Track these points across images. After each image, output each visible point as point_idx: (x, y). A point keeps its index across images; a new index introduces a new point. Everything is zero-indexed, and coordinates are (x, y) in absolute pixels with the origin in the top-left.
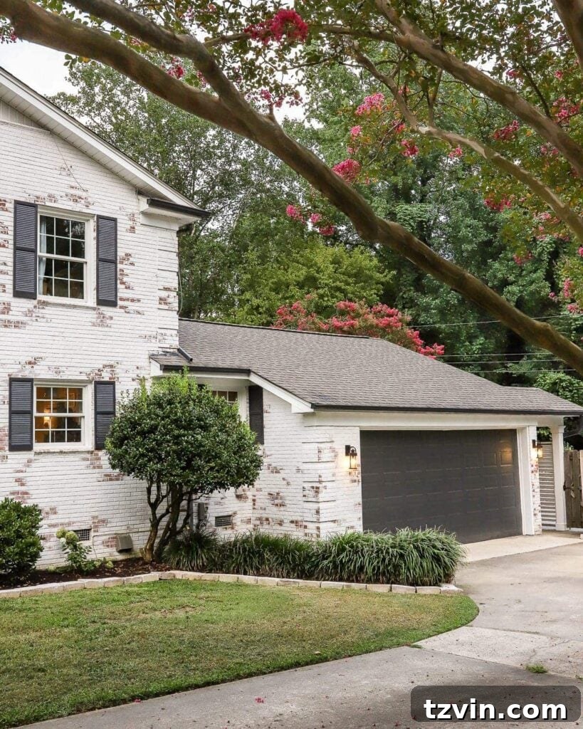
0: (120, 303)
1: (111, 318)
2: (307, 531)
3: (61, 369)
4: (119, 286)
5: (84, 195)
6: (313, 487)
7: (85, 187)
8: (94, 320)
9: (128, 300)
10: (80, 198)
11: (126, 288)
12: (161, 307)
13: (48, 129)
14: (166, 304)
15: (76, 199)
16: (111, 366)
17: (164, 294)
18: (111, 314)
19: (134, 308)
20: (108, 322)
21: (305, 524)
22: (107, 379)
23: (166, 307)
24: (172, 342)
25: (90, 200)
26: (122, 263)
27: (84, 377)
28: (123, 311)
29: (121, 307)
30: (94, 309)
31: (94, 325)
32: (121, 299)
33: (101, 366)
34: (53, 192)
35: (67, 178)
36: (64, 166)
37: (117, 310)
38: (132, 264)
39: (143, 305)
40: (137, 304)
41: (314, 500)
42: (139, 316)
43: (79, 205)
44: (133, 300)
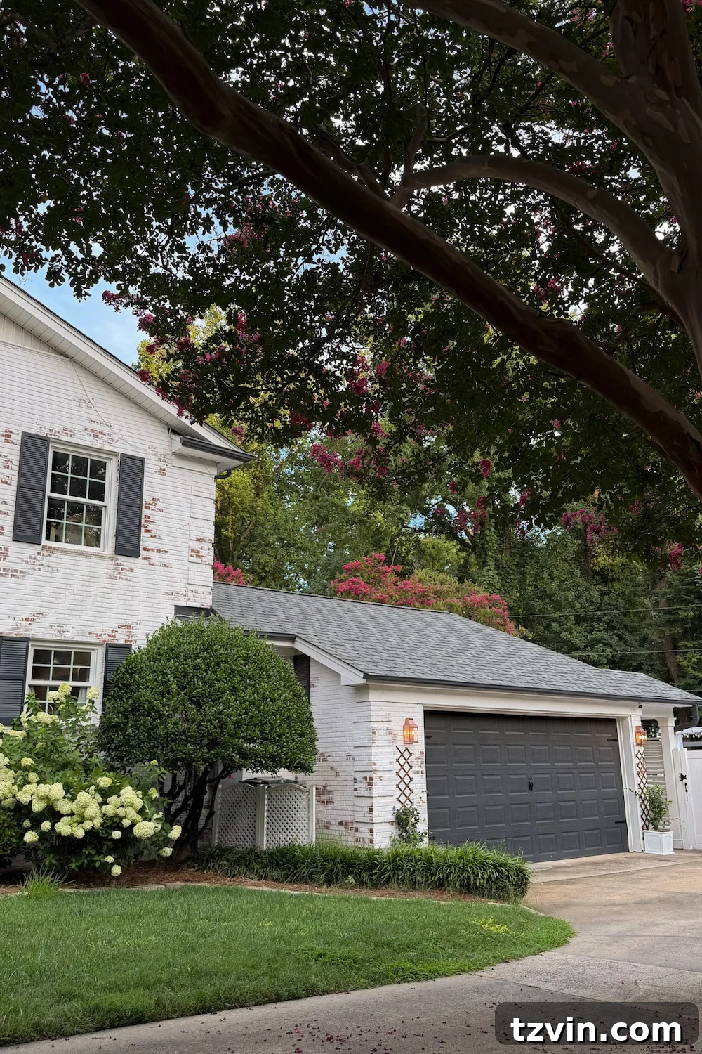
0: (143, 553)
1: (132, 570)
2: (358, 835)
3: (66, 628)
4: (143, 534)
5: (106, 430)
6: (365, 778)
7: (110, 422)
8: (110, 572)
9: (153, 550)
10: (102, 433)
11: (152, 536)
12: (191, 559)
13: (68, 357)
14: (198, 556)
15: (97, 435)
16: (129, 627)
17: (196, 546)
18: (132, 566)
19: (161, 560)
20: (129, 574)
21: (355, 825)
22: (122, 642)
23: (199, 560)
24: (204, 600)
25: (114, 436)
26: (147, 508)
27: (93, 639)
28: (146, 562)
29: (145, 558)
30: (111, 559)
31: (110, 578)
32: (145, 549)
33: (115, 627)
34: (69, 426)
35: (89, 411)
36: (85, 397)
37: (139, 560)
38: (160, 510)
39: (172, 557)
40: (164, 555)
41: (366, 794)
42: (166, 568)
43: (101, 441)
44: (159, 551)
